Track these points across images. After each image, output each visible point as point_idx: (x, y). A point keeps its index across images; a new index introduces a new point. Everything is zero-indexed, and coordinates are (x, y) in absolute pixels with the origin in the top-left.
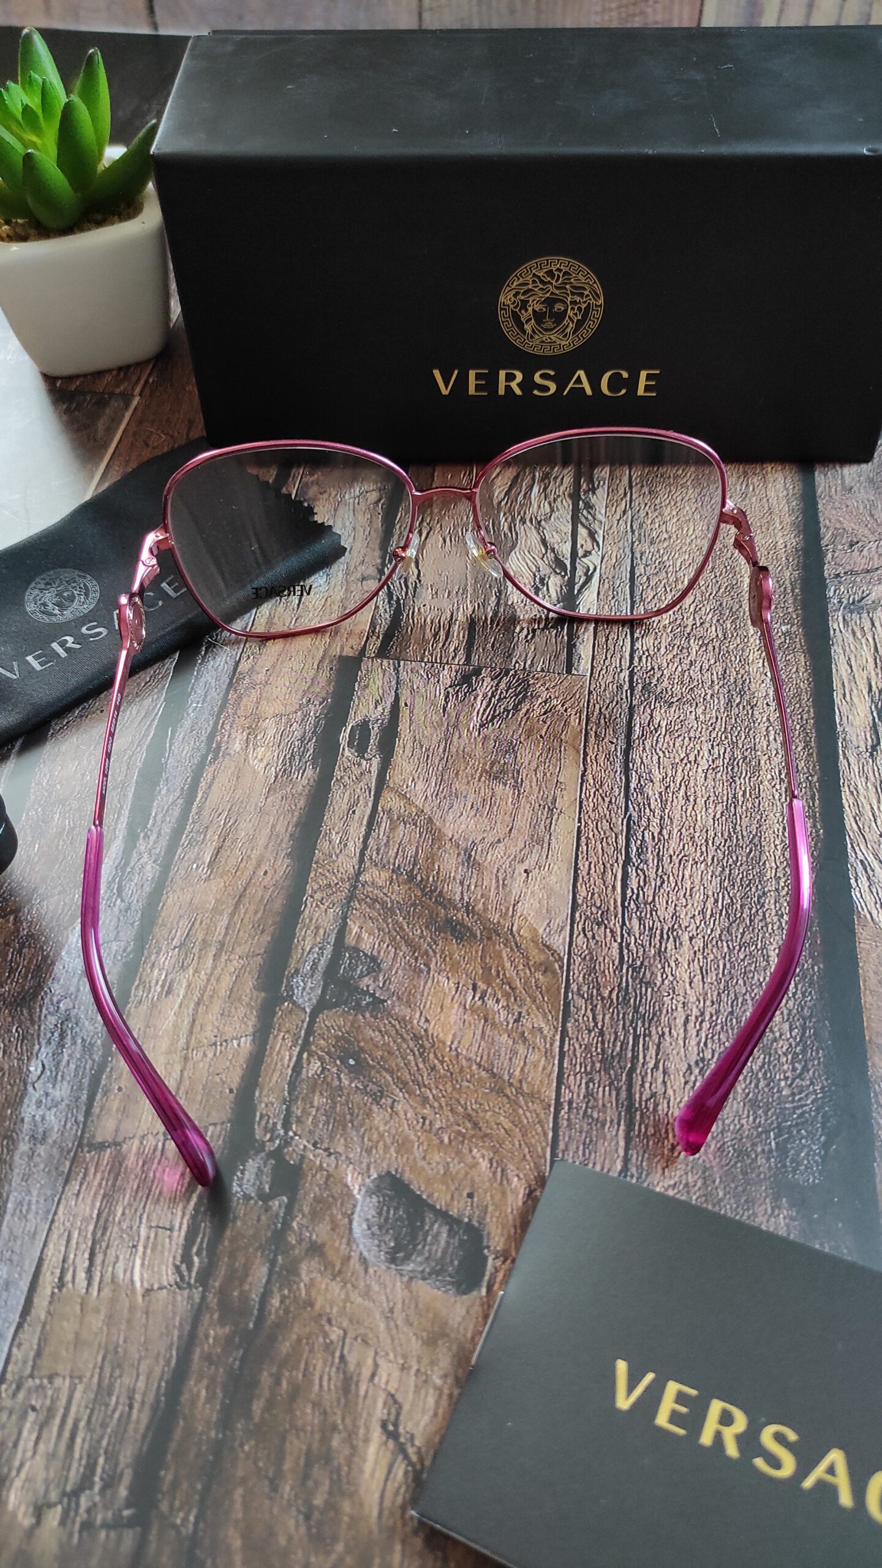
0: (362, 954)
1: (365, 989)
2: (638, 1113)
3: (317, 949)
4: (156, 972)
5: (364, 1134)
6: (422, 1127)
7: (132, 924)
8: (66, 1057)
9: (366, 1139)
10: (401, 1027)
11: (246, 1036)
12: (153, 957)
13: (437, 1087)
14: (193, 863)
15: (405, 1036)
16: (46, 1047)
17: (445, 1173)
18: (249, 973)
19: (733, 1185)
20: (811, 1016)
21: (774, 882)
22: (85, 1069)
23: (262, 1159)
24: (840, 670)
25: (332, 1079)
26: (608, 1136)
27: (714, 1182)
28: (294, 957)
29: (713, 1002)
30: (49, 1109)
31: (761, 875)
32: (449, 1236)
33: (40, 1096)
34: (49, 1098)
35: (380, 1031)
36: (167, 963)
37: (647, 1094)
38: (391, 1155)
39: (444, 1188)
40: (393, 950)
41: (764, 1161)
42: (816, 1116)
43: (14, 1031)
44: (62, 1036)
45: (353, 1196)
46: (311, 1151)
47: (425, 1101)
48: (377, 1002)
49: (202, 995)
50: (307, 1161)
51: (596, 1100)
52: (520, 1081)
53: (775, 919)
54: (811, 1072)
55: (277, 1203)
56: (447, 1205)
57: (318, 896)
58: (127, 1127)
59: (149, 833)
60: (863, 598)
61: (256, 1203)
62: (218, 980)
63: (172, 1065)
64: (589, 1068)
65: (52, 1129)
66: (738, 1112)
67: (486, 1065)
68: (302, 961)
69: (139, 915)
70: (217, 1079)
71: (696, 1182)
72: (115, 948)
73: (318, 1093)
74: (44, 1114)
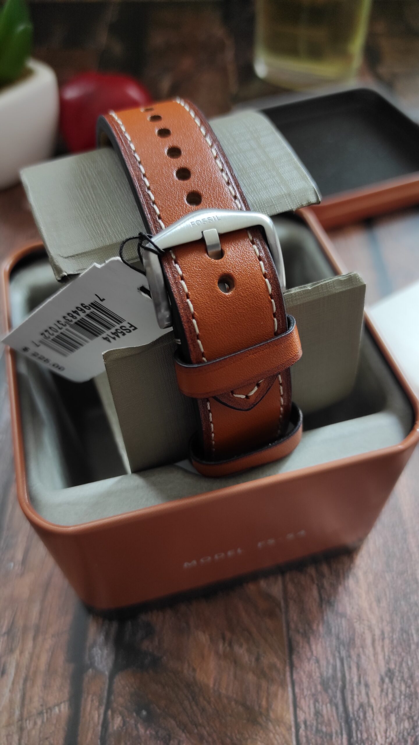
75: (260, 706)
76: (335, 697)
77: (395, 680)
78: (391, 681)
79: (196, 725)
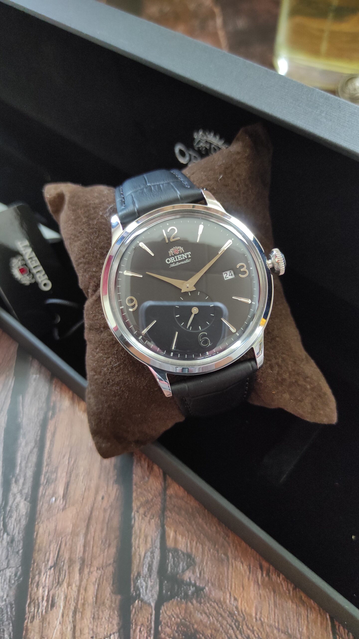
0: (180, 553)
1: (188, 580)
3: (149, 554)
4: (41, 590)
7: (18, 552)
10: (219, 607)
11: (114, 633)
12: (37, 578)
14: (52, 496)
15: (223, 614)
18: (106, 581)
28: (135, 562)
35: (206, 613)
36: (47, 581)
40: (201, 546)
48: (199, 591)
49: (77, 604)
57: (141, 511)
59: (18, 477)
62: (86, 590)
67: (283, 628)
68: (141, 565)
69: (21, 544)
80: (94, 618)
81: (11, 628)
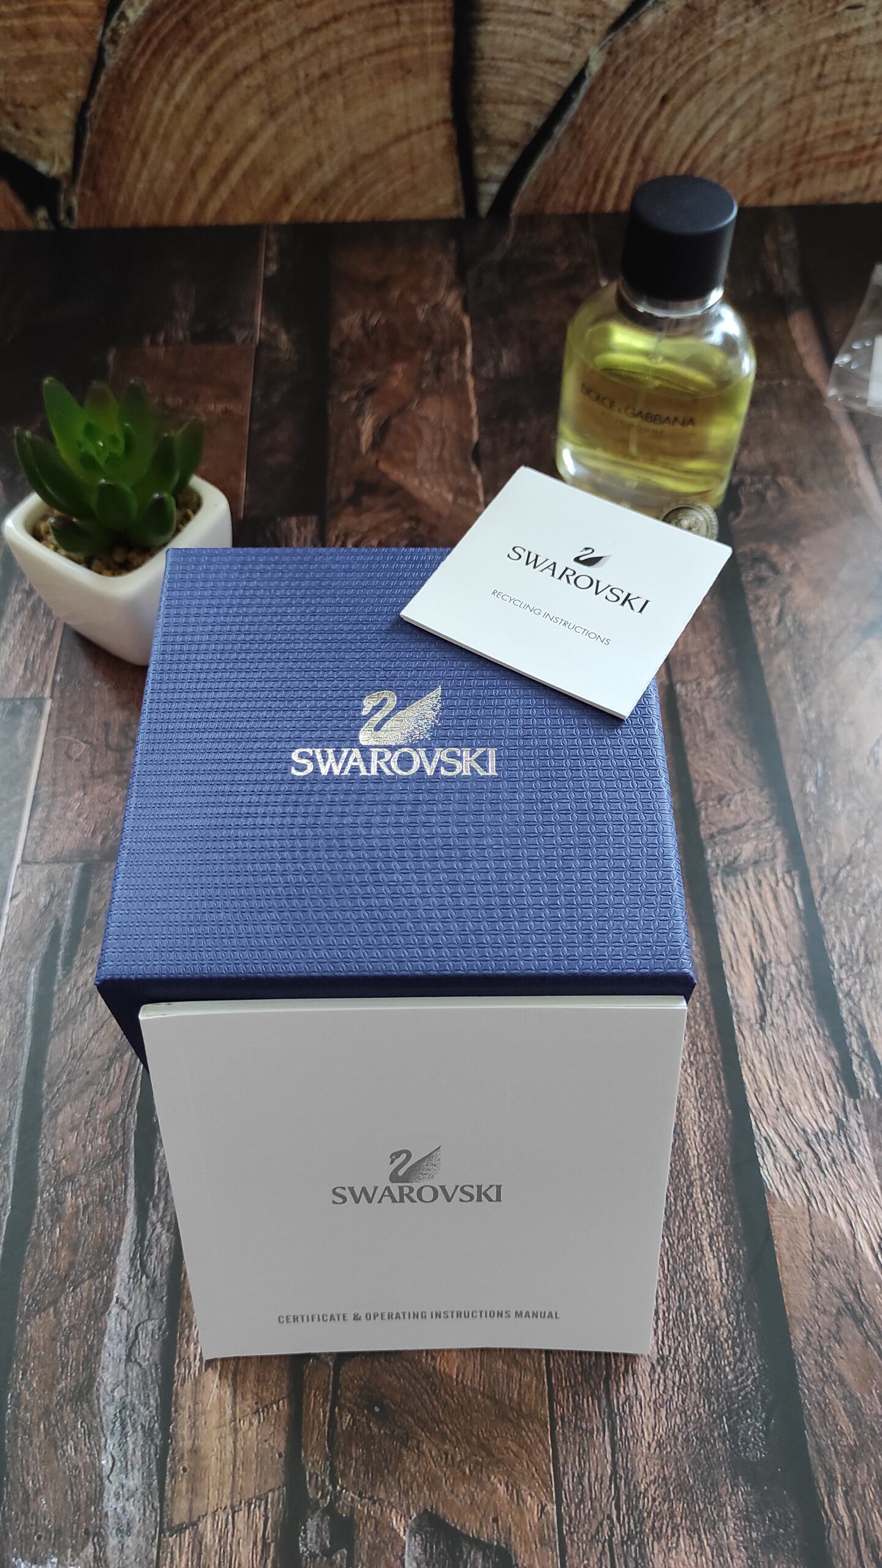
2: (618, 1417)
4: (192, 1346)
5: (399, 1478)
6: (446, 1463)
7: (161, 1300)
8: (131, 1447)
9: (401, 1482)
10: (412, 1367)
11: (283, 1399)
12: (187, 1331)
13: (452, 1422)
15: (417, 1375)
16: (111, 1439)
17: (471, 1503)
19: (699, 1472)
20: (742, 1301)
21: (697, 1170)
22: (150, 1455)
23: (318, 1516)
24: (726, 940)
25: (364, 1429)
26: (597, 1444)
27: (685, 1472)
29: (663, 1300)
30: (128, 1500)
31: (687, 1164)
32: (483, 1560)
33: (117, 1488)
34: (125, 1489)
35: (395, 1375)
37: (622, 1398)
38: (425, 1493)
39: (473, 1517)
41: (721, 1445)
42: (756, 1395)
43: (79, 1426)
44: (123, 1426)
45: (402, 1538)
46: (358, 1502)
47: (444, 1437)
50: (356, 1511)
51: (583, 1411)
52: (519, 1404)
53: (703, 1208)
54: (748, 1355)
55: (339, 1556)
56: (478, 1532)
58: (199, 1506)
59: (157, 1201)
60: (736, 859)
61: (322, 1559)
63: (225, 1438)
64: (573, 1381)
65: (134, 1518)
66: (695, 1402)
67: (489, 1393)
69: (165, 1290)
70: (267, 1446)
71: (671, 1474)
72: (150, 1328)
73: (354, 1445)
74: (124, 1506)
75: (511, 1400)
76: (598, 1389)
77: (668, 1369)
78: (663, 1370)
79: (438, 1422)
80: (258, 1381)
81: (157, 1393)
